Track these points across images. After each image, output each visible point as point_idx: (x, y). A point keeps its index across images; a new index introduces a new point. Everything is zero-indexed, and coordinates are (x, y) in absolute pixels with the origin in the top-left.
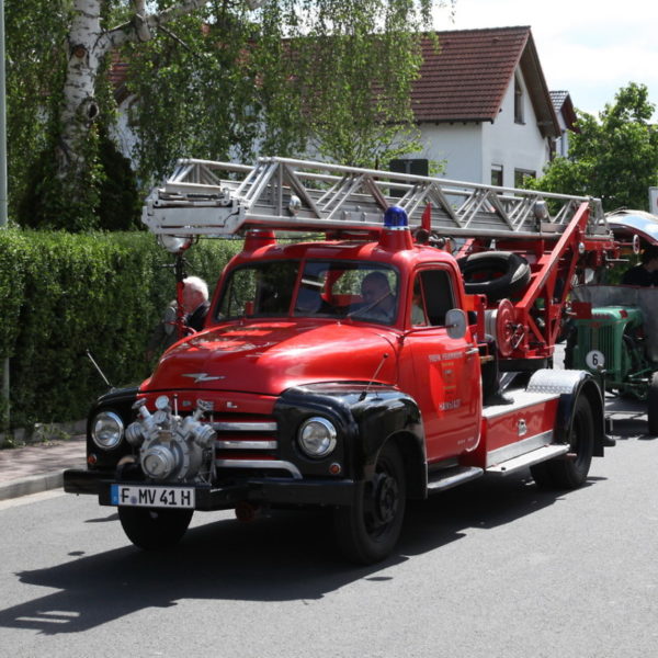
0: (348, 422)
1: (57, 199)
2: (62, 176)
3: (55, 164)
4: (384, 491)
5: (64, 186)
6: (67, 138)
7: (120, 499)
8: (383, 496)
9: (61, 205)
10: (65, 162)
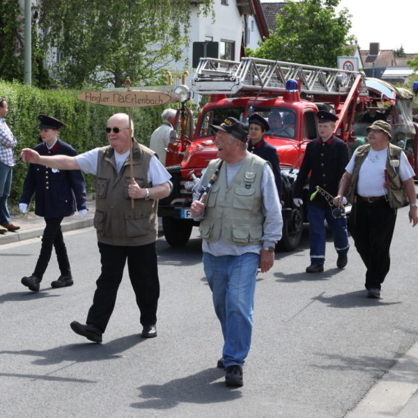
0: (287, 182)
1: (15, 69)
2: (17, 55)
3: (13, 47)
4: (296, 217)
5: (19, 61)
6: (20, 31)
7: (186, 216)
8: (296, 219)
9: (18, 73)
10: (20, 46)
